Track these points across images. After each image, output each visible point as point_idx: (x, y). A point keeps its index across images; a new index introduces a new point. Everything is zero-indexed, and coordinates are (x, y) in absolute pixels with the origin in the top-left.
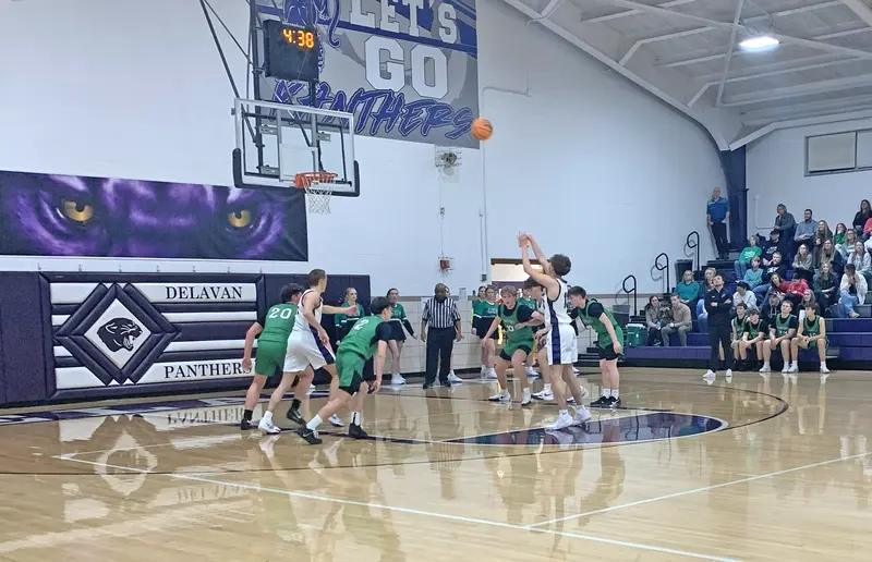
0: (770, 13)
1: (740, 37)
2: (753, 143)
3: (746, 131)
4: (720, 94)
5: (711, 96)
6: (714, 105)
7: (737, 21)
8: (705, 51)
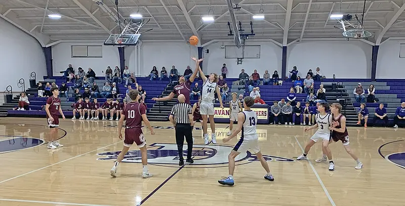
0: (58, 8)
1: (48, 13)
2: (54, 46)
3: (51, 42)
4: (41, 29)
5: (38, 29)
6: (40, 32)
7: (46, 8)
8: (35, 15)
